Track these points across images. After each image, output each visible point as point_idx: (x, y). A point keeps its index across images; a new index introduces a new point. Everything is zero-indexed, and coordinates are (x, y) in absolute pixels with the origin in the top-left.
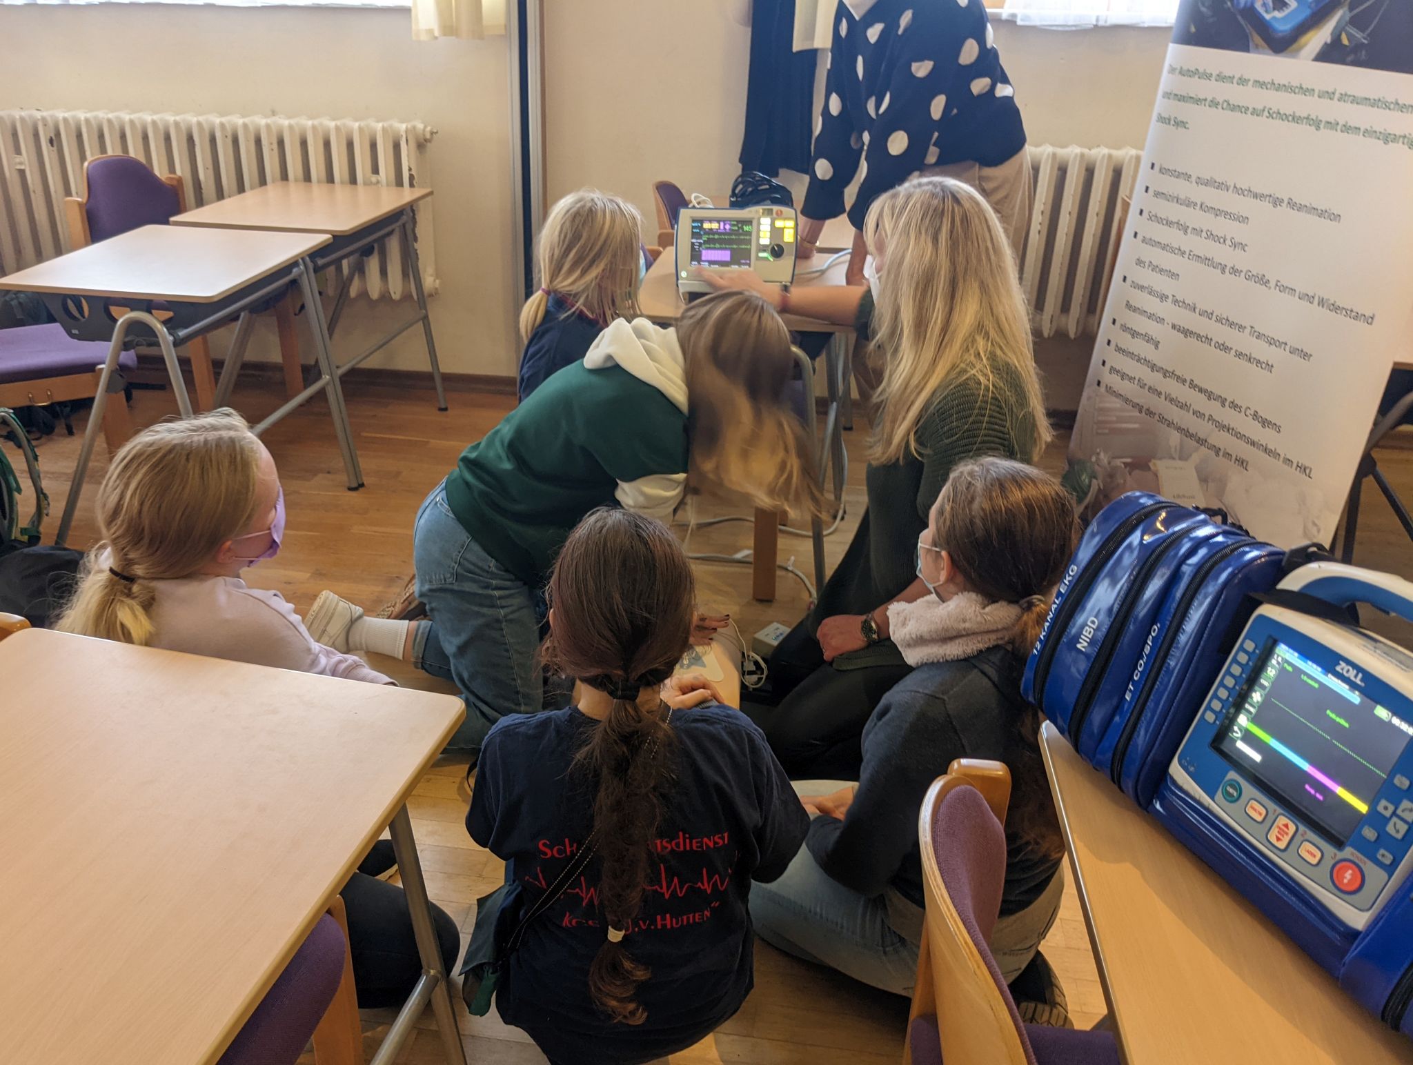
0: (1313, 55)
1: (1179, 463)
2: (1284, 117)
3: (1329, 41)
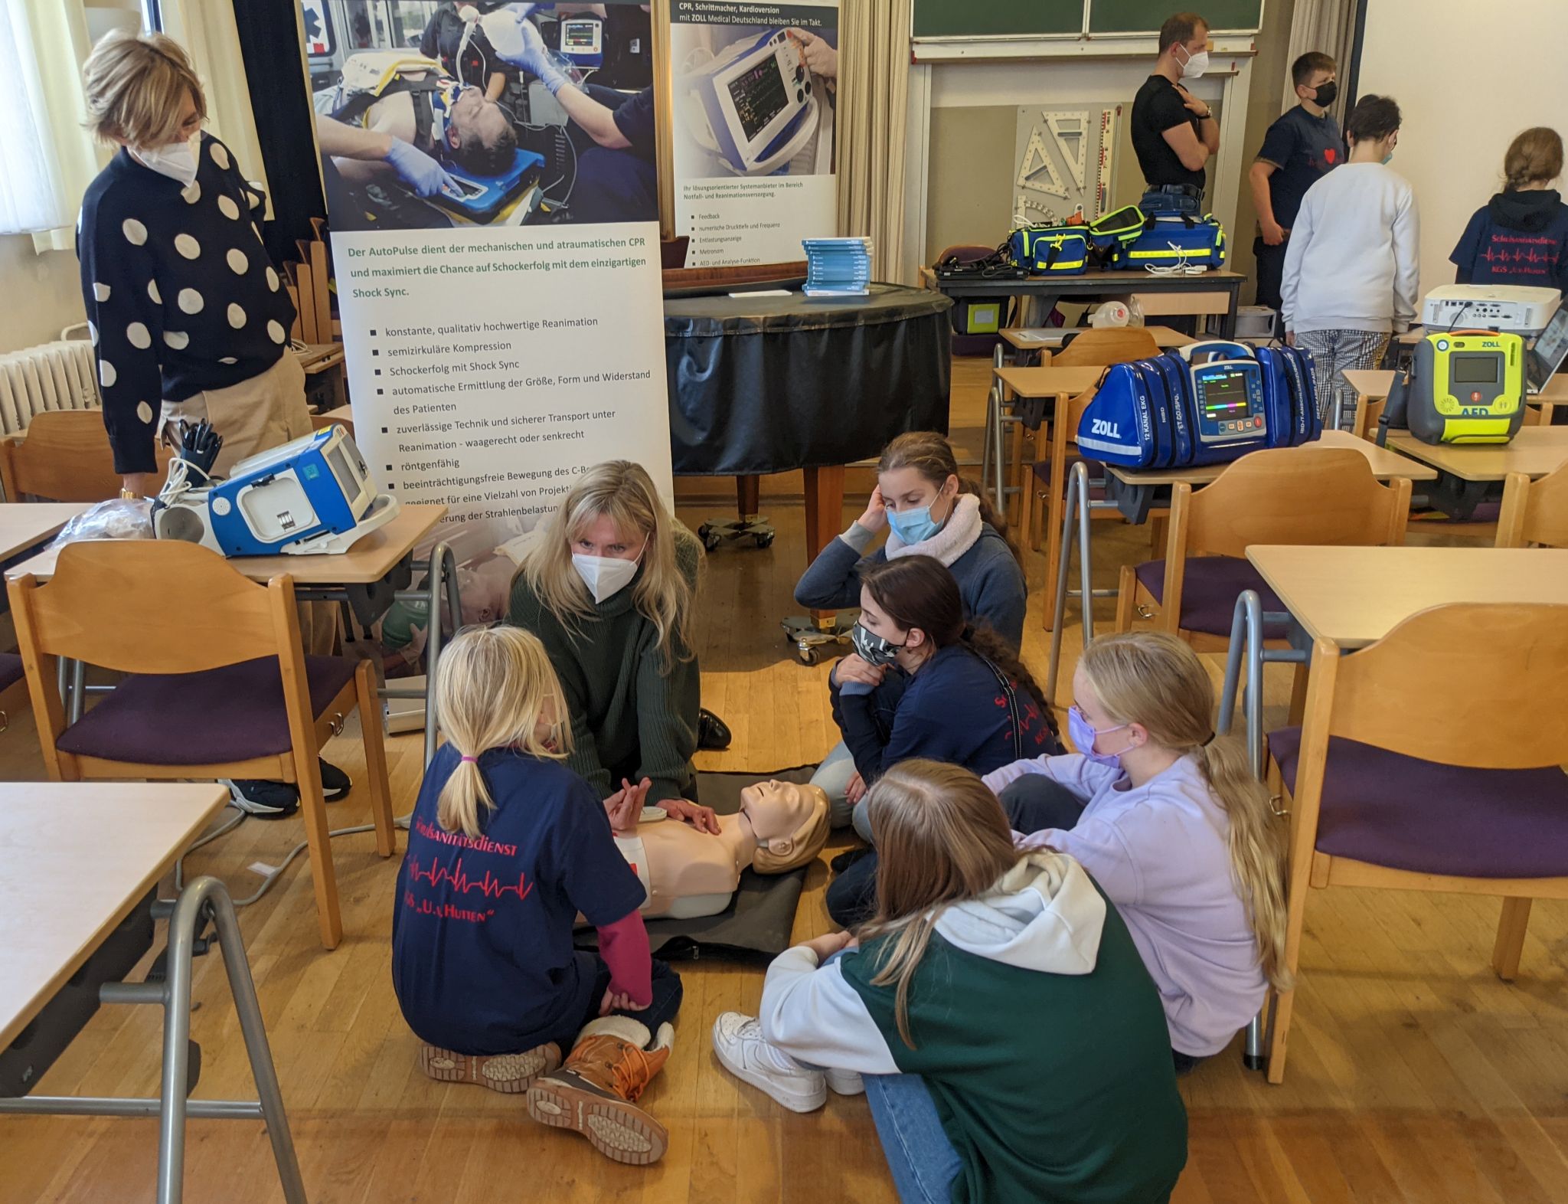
0: (520, 221)
1: (525, 536)
2: (512, 267)
3: (530, 210)
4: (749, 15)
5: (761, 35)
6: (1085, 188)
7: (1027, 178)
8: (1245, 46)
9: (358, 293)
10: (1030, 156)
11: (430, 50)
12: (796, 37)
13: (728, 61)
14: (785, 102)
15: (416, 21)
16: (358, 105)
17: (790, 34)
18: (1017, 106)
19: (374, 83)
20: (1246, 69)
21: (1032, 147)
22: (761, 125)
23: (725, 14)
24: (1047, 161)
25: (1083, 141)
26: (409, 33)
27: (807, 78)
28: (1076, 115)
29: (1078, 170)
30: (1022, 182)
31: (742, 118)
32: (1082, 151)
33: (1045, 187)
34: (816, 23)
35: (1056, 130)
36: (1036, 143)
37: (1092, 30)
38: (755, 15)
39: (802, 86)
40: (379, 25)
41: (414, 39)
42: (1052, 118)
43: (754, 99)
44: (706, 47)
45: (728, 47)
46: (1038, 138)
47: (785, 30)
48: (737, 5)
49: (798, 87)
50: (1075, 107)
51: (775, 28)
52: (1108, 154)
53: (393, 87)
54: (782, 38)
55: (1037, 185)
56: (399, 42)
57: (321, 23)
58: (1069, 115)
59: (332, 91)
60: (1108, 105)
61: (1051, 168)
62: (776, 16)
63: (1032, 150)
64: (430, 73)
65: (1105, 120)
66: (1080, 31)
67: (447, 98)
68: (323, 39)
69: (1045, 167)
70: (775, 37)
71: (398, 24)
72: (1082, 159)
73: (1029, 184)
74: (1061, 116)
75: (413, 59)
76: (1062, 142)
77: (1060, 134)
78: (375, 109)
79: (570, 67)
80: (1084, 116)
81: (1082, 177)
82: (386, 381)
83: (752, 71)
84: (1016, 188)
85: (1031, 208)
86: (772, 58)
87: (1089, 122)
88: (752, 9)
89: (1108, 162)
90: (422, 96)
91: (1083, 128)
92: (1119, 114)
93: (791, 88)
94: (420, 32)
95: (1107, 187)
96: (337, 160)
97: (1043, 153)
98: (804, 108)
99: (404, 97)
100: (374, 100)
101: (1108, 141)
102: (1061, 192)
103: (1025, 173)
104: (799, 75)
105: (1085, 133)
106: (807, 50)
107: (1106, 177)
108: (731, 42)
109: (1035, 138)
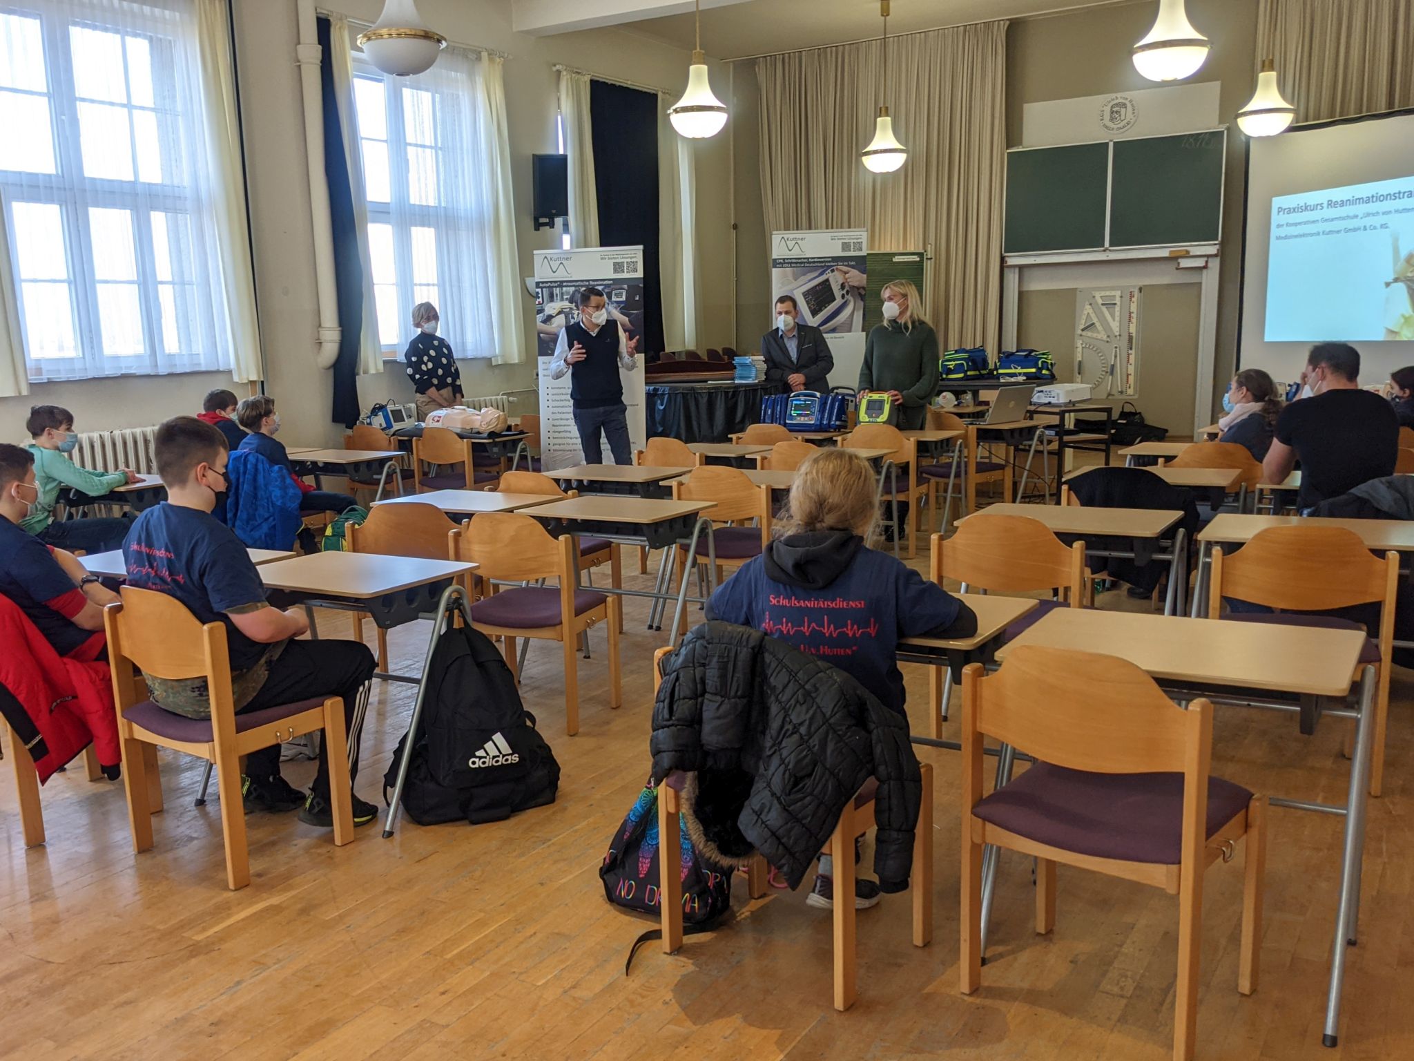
4: (814, 262)
5: (821, 271)
6: (1120, 335)
7: (1083, 330)
8: (1213, 250)
9: (544, 376)
10: (1084, 317)
11: (571, 302)
12: (840, 270)
13: (801, 283)
14: (834, 299)
15: (568, 293)
16: (549, 318)
17: (837, 269)
18: (1076, 289)
19: (553, 312)
20: (1215, 264)
21: (1086, 312)
22: (821, 310)
23: (801, 263)
24: (1095, 320)
25: (1117, 308)
26: (565, 297)
27: (847, 288)
28: (1113, 293)
29: (1115, 326)
30: (1079, 332)
31: (810, 308)
32: (1117, 314)
33: (1095, 335)
34: (853, 263)
35: (1100, 301)
36: (1088, 309)
37: (1111, 246)
38: (817, 262)
39: (844, 292)
40: (557, 295)
41: (567, 299)
42: (1098, 295)
43: (816, 299)
44: (791, 278)
45: (802, 277)
46: (1089, 307)
47: (835, 268)
48: (808, 258)
49: (842, 292)
50: (1113, 289)
51: (829, 267)
52: (1134, 315)
53: (559, 313)
54: (833, 271)
55: (1089, 334)
56: (562, 299)
57: (540, 295)
58: (1108, 293)
59: (541, 315)
60: (1134, 287)
61: (1098, 324)
62: (829, 262)
63: (1086, 313)
64: (571, 309)
65: (1132, 296)
66: (1103, 246)
67: (575, 316)
68: (540, 300)
69: (1093, 324)
70: (829, 271)
71: (562, 294)
72: (1117, 319)
73: (1084, 333)
74: (1103, 294)
75: (566, 304)
76: (1104, 309)
77: (1103, 304)
78: (553, 320)
79: (615, 305)
80: (1118, 293)
81: (1118, 329)
82: (550, 404)
83: (816, 287)
84: (1076, 336)
85: (1085, 347)
86: (827, 280)
87: (1121, 297)
88: (816, 260)
89: (1134, 320)
90: (568, 315)
91: (1118, 301)
92: (1141, 292)
93: (837, 293)
94: (568, 297)
95: (1134, 335)
96: (541, 335)
97: (1093, 315)
98: (846, 302)
99: (562, 316)
100: (553, 317)
101: (1134, 308)
102: (1105, 338)
103: (1083, 327)
104: (843, 287)
105: (1118, 303)
106: (847, 276)
107: (1133, 329)
108: (804, 275)
109: (1088, 307)
